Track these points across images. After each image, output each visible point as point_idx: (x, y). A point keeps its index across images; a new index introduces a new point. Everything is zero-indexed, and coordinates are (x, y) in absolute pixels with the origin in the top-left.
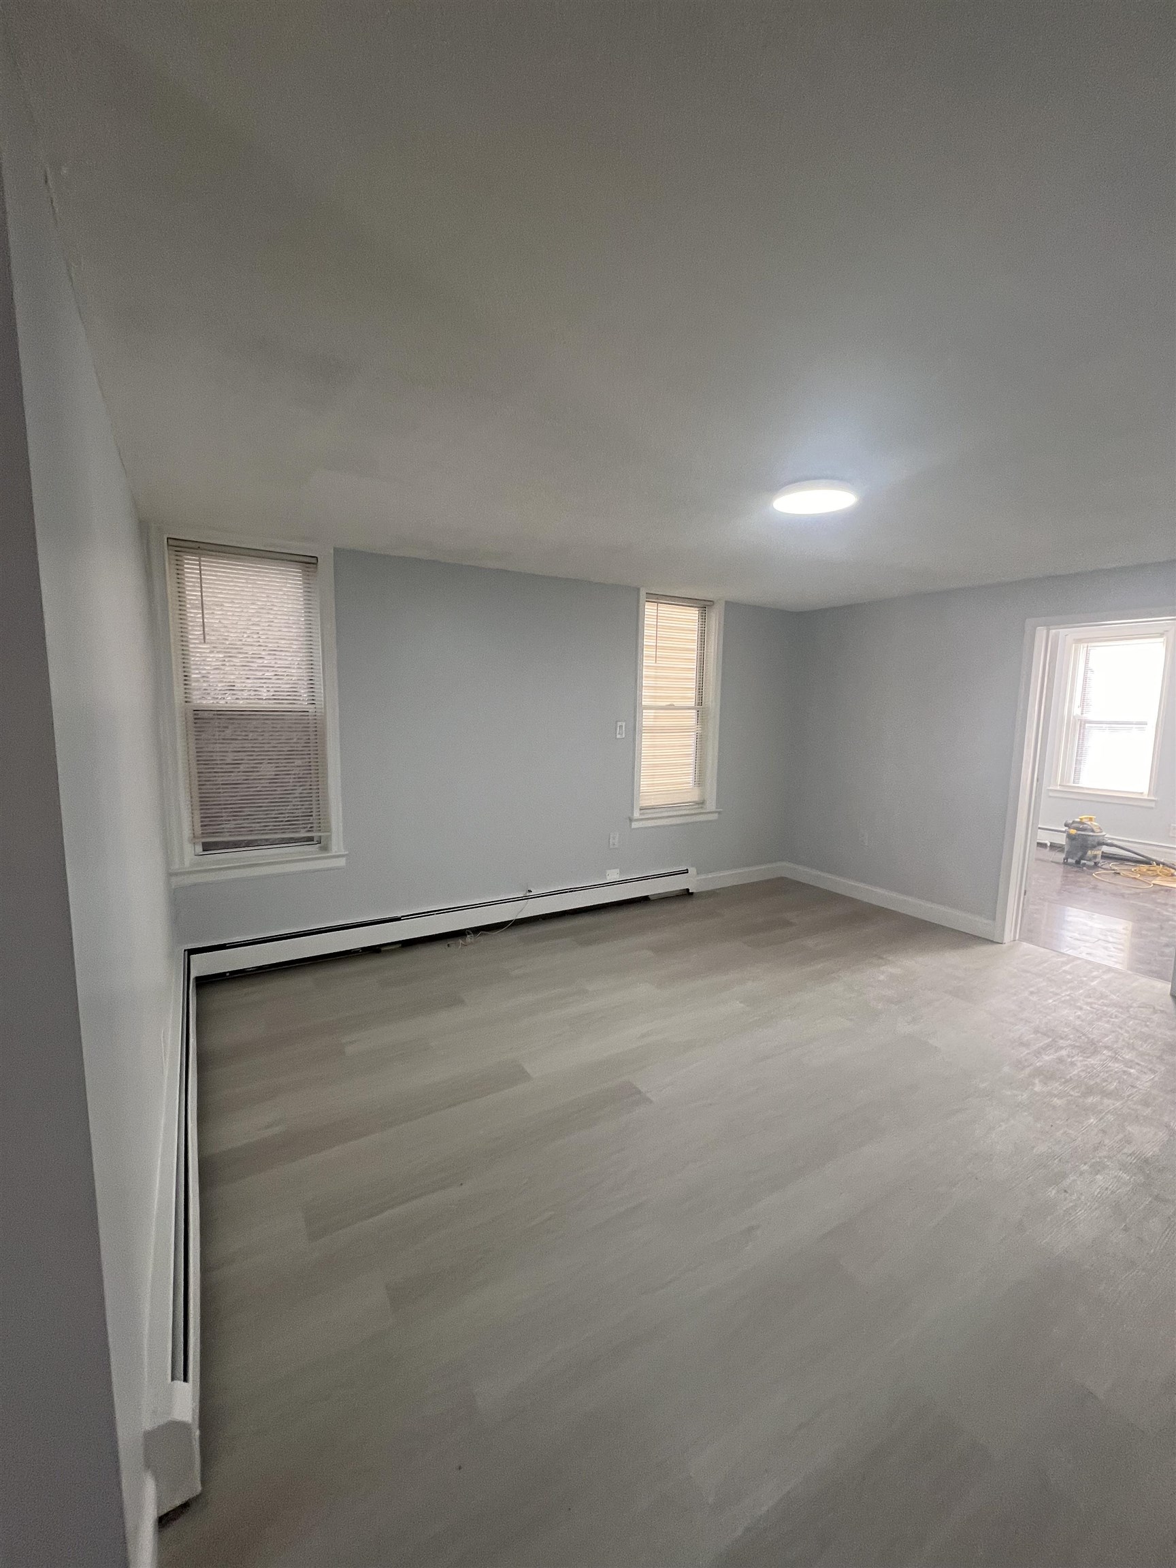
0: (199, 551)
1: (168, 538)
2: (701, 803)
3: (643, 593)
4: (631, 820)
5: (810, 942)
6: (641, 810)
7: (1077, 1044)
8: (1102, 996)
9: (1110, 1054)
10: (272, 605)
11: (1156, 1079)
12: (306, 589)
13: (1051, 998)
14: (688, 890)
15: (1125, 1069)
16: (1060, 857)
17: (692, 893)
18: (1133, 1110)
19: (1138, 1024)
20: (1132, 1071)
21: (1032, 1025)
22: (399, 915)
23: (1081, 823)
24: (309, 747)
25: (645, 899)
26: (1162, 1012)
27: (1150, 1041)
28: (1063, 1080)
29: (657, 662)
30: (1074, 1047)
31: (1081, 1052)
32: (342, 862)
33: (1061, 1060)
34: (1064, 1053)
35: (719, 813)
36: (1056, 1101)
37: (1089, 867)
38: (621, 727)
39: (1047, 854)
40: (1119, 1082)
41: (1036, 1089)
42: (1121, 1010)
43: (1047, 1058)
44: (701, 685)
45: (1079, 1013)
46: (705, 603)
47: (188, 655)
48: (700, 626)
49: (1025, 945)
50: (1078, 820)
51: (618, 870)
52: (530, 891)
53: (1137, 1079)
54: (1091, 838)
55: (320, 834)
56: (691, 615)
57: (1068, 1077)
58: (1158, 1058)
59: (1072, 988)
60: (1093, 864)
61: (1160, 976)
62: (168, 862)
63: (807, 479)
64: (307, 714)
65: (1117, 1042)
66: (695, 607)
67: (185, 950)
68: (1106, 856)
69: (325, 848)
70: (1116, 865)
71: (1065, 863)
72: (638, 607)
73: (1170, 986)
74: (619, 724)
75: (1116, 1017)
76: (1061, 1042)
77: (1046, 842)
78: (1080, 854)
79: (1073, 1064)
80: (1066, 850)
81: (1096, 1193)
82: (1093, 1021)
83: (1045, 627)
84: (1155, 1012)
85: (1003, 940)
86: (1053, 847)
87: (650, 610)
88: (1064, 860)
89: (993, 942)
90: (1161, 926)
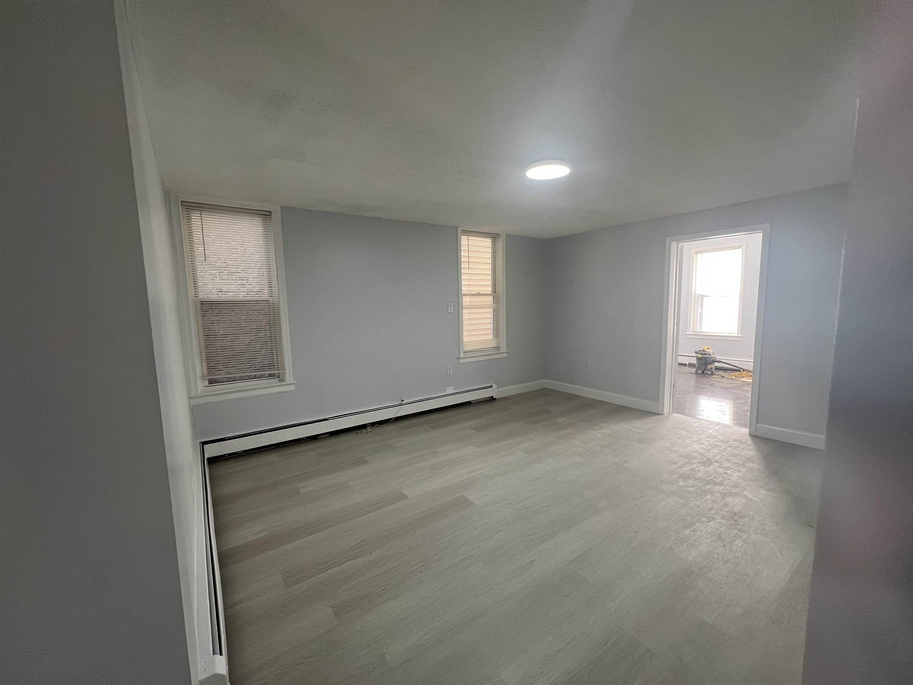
0: (200, 209)
1: (181, 201)
2: (498, 348)
3: (459, 230)
4: (459, 358)
5: (560, 420)
6: (464, 353)
7: (701, 461)
8: (715, 437)
9: (717, 464)
10: (244, 242)
11: (741, 475)
12: (265, 230)
13: (688, 440)
14: (493, 397)
15: (725, 471)
16: (694, 370)
17: (495, 399)
18: (729, 490)
19: (732, 449)
20: (729, 472)
21: (678, 453)
22: (327, 417)
23: (704, 351)
24: (270, 323)
25: (469, 403)
26: (745, 443)
27: (738, 457)
28: (694, 479)
29: (470, 269)
30: (699, 462)
31: (703, 465)
32: (292, 388)
33: (693, 470)
34: (694, 466)
35: (508, 353)
36: (690, 489)
37: (709, 375)
38: (451, 305)
39: (687, 369)
40: (722, 478)
41: (680, 484)
42: (723, 443)
43: (686, 469)
44: (495, 283)
45: (703, 446)
46: (494, 235)
47: (196, 272)
48: (492, 250)
49: (676, 415)
50: (702, 349)
51: (452, 387)
52: (403, 401)
53: (732, 475)
54: (709, 359)
55: (278, 372)
56: (487, 242)
57: (697, 477)
58: (742, 465)
59: (698, 434)
60: (711, 373)
61: (744, 426)
62: (189, 391)
63: (543, 160)
64: (269, 302)
65: (722, 458)
66: (489, 237)
67: (200, 443)
68: (717, 369)
69: (282, 380)
70: (723, 373)
71: (696, 373)
72: (457, 238)
73: (748, 430)
74: (450, 304)
75: (721, 447)
76: (693, 461)
77: (686, 363)
78: (703, 368)
79: (699, 471)
80: (696, 366)
81: (709, 531)
82: (709, 449)
83: (675, 242)
84: (741, 442)
85: (663, 411)
86: (691, 365)
87: (464, 240)
88: (696, 371)
89: (658, 414)
90: (745, 401)
